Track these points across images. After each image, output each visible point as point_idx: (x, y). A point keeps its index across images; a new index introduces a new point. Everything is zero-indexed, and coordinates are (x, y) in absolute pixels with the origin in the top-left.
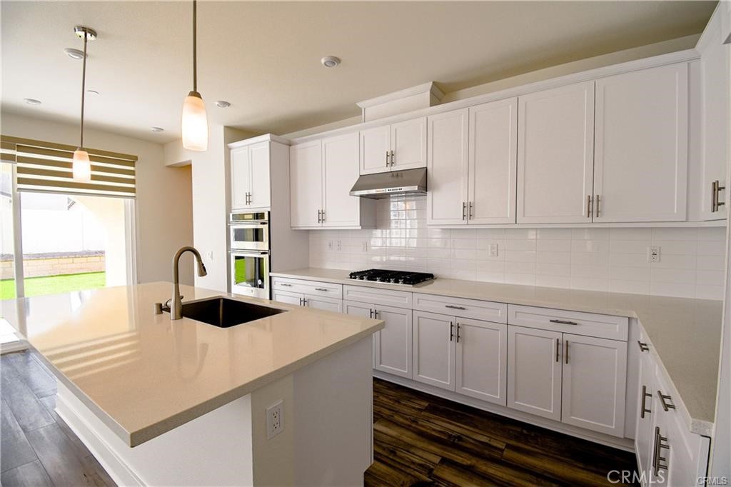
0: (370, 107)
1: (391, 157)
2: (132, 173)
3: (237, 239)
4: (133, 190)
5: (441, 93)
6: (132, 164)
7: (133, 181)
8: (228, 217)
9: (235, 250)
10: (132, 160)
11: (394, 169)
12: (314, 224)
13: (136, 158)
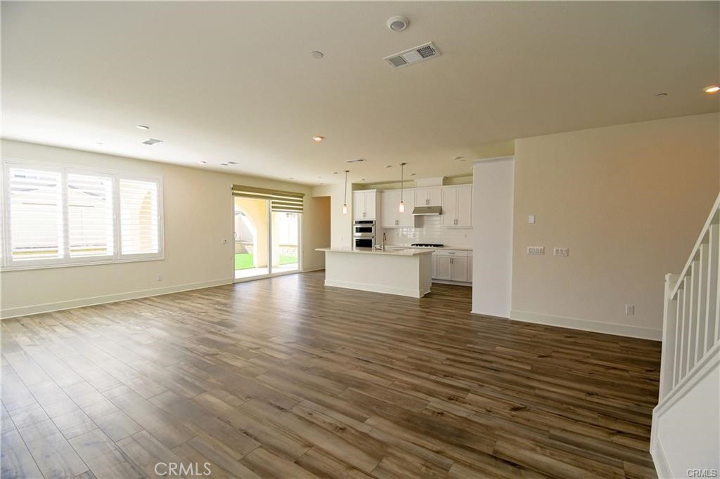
0: (419, 182)
1: (428, 201)
2: (302, 201)
3: (357, 232)
4: (302, 209)
5: (447, 181)
6: (302, 198)
7: (301, 205)
8: (352, 222)
9: (355, 237)
10: (302, 196)
11: (429, 206)
12: (393, 225)
13: (304, 195)
